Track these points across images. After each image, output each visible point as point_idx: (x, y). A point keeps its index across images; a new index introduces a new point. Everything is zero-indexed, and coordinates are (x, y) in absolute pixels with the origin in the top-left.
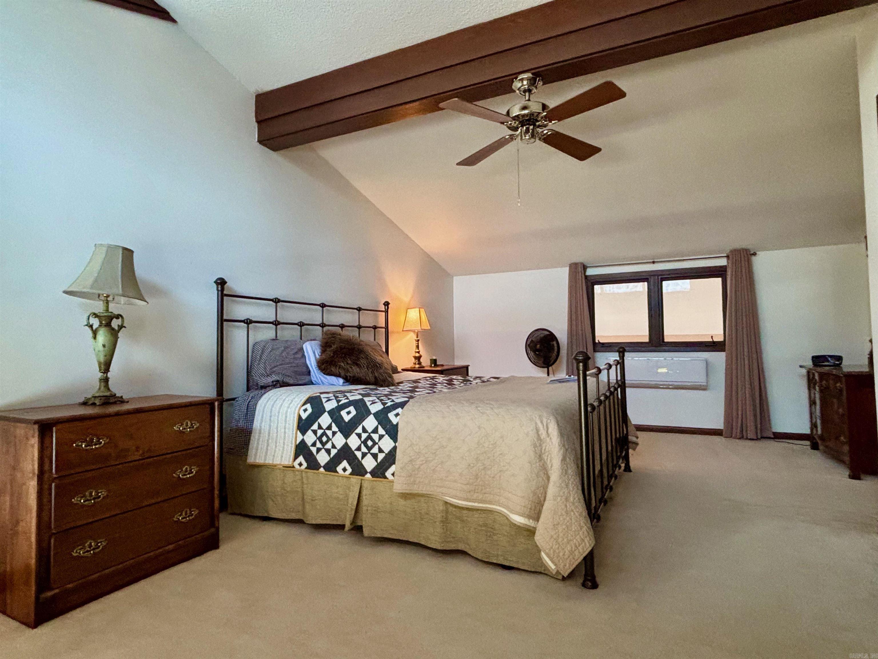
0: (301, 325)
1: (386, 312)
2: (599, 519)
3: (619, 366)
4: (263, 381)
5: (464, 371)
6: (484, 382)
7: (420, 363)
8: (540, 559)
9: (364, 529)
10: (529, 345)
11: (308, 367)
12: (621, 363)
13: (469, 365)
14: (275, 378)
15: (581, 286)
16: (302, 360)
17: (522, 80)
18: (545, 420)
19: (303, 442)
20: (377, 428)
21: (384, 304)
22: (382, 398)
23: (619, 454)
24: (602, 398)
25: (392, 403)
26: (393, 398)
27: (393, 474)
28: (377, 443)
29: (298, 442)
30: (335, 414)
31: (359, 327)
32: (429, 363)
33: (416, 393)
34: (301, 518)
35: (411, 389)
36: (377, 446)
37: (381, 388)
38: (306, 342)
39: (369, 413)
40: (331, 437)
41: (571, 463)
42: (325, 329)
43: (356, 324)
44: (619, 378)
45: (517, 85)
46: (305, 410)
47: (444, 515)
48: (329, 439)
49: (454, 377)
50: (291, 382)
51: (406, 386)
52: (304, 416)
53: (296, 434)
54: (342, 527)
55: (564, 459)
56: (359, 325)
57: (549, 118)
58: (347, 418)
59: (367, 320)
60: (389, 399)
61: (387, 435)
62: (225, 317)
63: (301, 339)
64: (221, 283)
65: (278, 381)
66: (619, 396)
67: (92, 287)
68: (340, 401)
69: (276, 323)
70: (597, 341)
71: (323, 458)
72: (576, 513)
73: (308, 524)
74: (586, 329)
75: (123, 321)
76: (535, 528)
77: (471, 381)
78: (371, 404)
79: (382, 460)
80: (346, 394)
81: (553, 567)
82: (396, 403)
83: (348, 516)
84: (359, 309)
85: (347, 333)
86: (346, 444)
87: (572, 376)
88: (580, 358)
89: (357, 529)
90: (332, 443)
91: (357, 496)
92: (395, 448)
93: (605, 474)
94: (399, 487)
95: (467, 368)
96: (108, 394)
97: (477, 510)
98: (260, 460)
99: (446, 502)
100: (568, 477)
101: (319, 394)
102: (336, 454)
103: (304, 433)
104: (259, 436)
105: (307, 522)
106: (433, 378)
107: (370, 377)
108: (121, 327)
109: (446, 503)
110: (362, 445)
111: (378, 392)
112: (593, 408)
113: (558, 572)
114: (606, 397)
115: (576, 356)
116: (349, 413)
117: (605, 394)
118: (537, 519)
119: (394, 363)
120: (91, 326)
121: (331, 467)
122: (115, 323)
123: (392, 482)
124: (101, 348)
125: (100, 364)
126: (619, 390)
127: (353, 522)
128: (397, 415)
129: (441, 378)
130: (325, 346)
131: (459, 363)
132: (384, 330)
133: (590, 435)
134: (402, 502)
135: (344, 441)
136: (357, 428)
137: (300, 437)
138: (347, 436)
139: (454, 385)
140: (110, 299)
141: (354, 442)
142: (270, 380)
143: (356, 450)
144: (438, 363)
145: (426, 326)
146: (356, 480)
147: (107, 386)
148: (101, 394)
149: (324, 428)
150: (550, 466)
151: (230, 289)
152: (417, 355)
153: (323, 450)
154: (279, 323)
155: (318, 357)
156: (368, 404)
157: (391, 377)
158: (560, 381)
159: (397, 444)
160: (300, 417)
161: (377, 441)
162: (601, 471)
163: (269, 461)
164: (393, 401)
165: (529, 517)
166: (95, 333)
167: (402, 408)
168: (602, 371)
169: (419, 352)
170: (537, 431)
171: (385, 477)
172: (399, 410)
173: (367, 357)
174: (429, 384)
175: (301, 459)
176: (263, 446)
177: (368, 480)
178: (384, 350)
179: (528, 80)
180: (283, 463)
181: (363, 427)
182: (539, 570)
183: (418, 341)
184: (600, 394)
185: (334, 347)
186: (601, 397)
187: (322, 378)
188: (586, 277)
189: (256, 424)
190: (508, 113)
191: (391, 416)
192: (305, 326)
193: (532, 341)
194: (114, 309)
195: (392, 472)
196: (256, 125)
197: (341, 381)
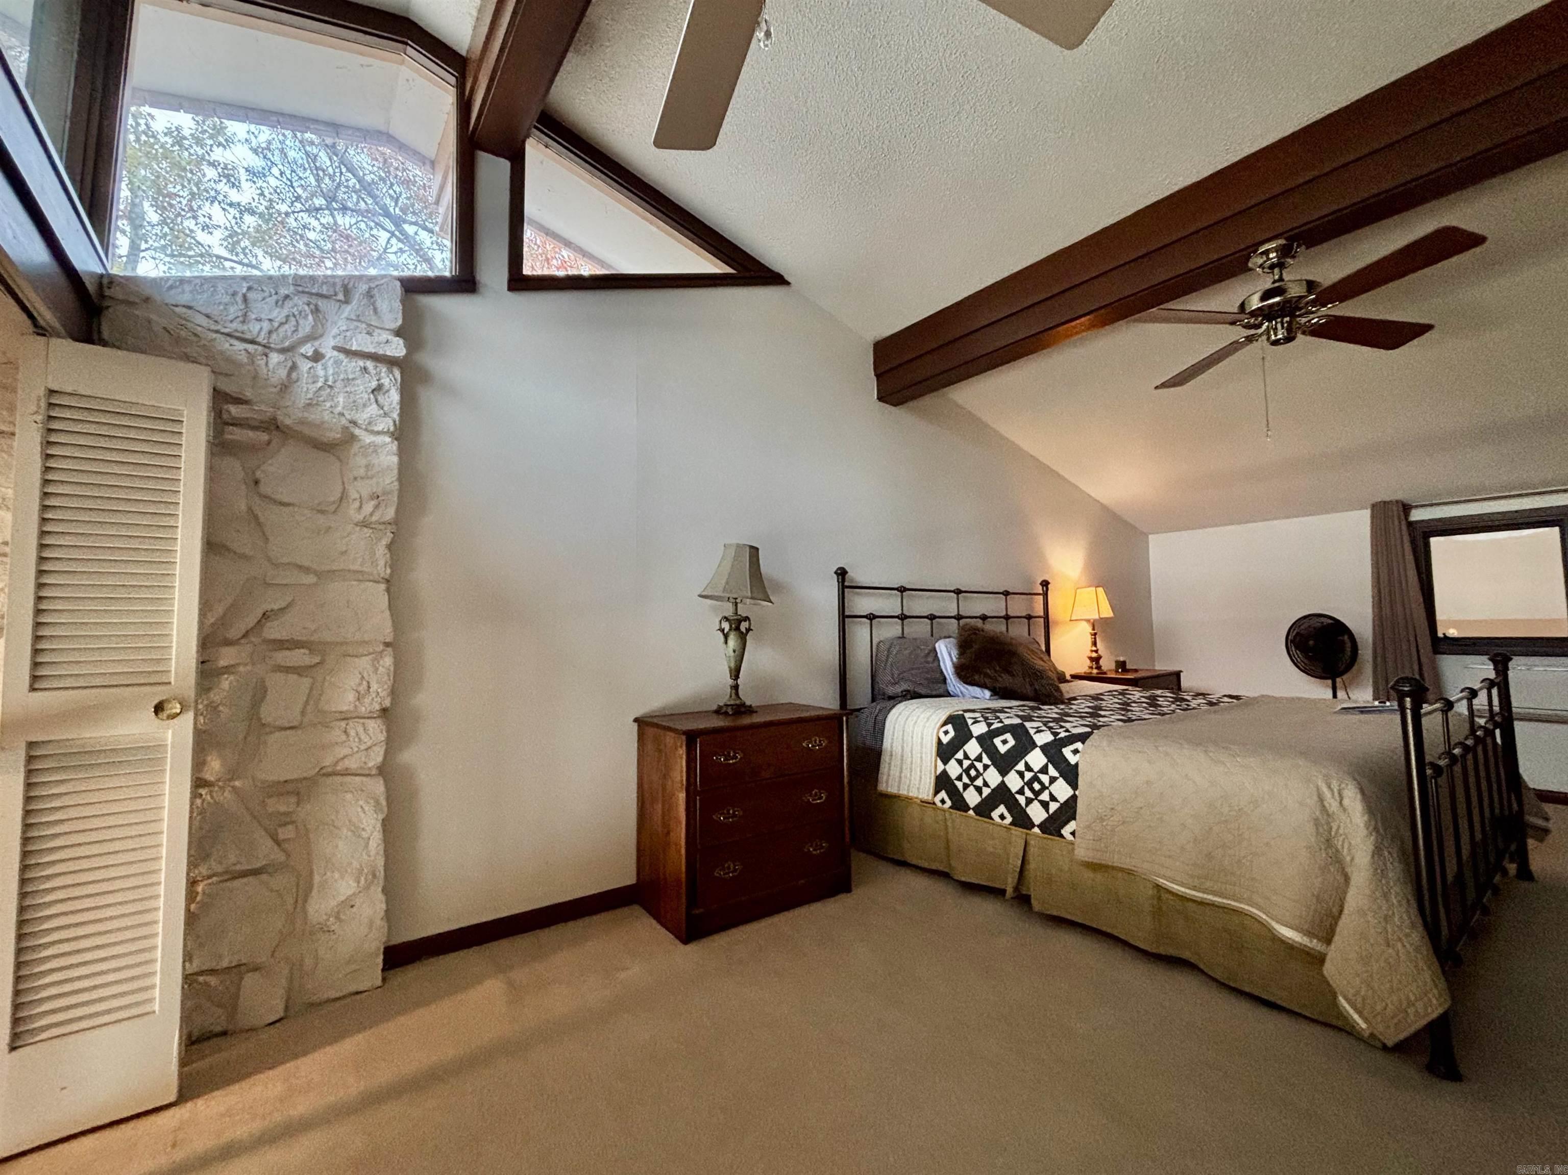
0: (932, 617)
1: (1045, 595)
2: (1458, 961)
3: (1495, 692)
4: (891, 690)
5: (1172, 681)
6: (1211, 704)
7: (1099, 668)
8: (1335, 1004)
9: (1033, 901)
10: (1292, 641)
11: (942, 672)
12: (1501, 683)
13: (1181, 671)
14: (905, 686)
15: (1398, 542)
16: (936, 664)
17: (1267, 253)
18: (1335, 785)
19: (944, 772)
20: (1046, 766)
21: (1041, 584)
22: (1051, 724)
23: (1501, 845)
24: (1457, 751)
25: (1067, 734)
26: (1068, 725)
27: (1073, 833)
28: (1047, 788)
29: (938, 773)
30: (986, 741)
31: (1007, 617)
32: (1113, 666)
33: (1101, 719)
34: (946, 870)
35: (1090, 710)
36: (1047, 792)
37: (1046, 707)
38: (938, 640)
39: (1034, 745)
40: (981, 770)
41: (1394, 860)
42: (962, 622)
43: (1003, 613)
44: (1496, 709)
45: (1256, 261)
46: (946, 733)
47: (1155, 902)
48: (979, 774)
49: (1159, 692)
50: (923, 692)
51: (1083, 706)
52: (945, 740)
53: (936, 761)
54: (1002, 892)
55: (1377, 851)
56: (1007, 615)
57: (1321, 301)
58: (1003, 749)
59: (1017, 607)
60: (1062, 727)
61: (1061, 779)
62: (847, 613)
63: (932, 635)
64: (842, 573)
65: (908, 691)
66: (1499, 740)
67: (724, 590)
68: (992, 724)
69: (903, 617)
70: (1440, 635)
71: (972, 798)
72: (1408, 946)
73: (957, 881)
74: (1415, 616)
75: (750, 624)
76: (1325, 955)
77: (1188, 701)
78: (1035, 733)
79: (1056, 811)
80: (998, 714)
81: (1364, 1026)
82: (1073, 734)
83: (1010, 880)
84: (1006, 593)
85: (991, 627)
86: (1003, 782)
87: (1388, 704)
88: (1406, 689)
89: (1022, 900)
90: (984, 780)
91: (1022, 854)
92: (1074, 798)
93: (1470, 883)
94: (1082, 853)
95: (1177, 675)
96: (738, 702)
97: (1212, 905)
98: (893, 790)
99: (1158, 885)
100: (1388, 883)
101: (961, 713)
102: (989, 794)
103: (945, 762)
104: (891, 759)
105: (956, 878)
106: (1123, 693)
107: (1029, 690)
108: (748, 630)
109: (1158, 887)
110: (1026, 787)
111: (1042, 713)
112: (1438, 770)
113: (1372, 1035)
114: (1466, 749)
115: (1395, 685)
116: (1005, 742)
117: (1461, 744)
118: (1328, 941)
119: (1060, 667)
120: (722, 630)
121: (984, 809)
122: (744, 626)
123: (1072, 843)
124: (732, 654)
125: (731, 671)
126: (1498, 732)
127: (1016, 889)
128: (1076, 752)
129: (1136, 694)
130: (964, 645)
131: (1162, 666)
132: (1042, 620)
133: (1432, 813)
134: (1088, 874)
135: (1000, 779)
136: (1017, 764)
137: (941, 767)
138: (1004, 772)
139: (1161, 706)
140: (738, 601)
141: (1014, 782)
142: (898, 689)
143: (1018, 792)
144: (1128, 667)
145: (1107, 612)
146: (1018, 832)
147: (737, 694)
148: (732, 702)
149: (973, 757)
150: (1348, 859)
151: (852, 581)
152: (1094, 655)
153: (971, 788)
154: (907, 617)
155: (955, 659)
156: (1032, 732)
157: (1058, 690)
158: (1363, 710)
159: (1077, 793)
160: (939, 742)
161: (1047, 785)
162: (1459, 875)
163: (903, 792)
164: (1067, 731)
165: (1309, 934)
166: (726, 636)
167: (1083, 743)
168: (1456, 705)
169: (1096, 651)
170: (1321, 799)
171: (1062, 836)
172: (1079, 745)
173: (1024, 663)
174: (1119, 704)
175: (943, 794)
176: (895, 772)
177: (1035, 835)
178: (1044, 649)
179: (1277, 252)
180: (920, 797)
181: (1026, 764)
182: (1334, 1022)
183: (1095, 634)
184: (1452, 743)
185: (976, 647)
186: (1454, 749)
187: (962, 689)
188: (1410, 524)
189: (887, 744)
190: (1242, 306)
191: (1067, 752)
192: (937, 620)
193: (1298, 634)
194: (742, 611)
195: (1071, 830)
196: (875, 378)
197: (987, 693)
